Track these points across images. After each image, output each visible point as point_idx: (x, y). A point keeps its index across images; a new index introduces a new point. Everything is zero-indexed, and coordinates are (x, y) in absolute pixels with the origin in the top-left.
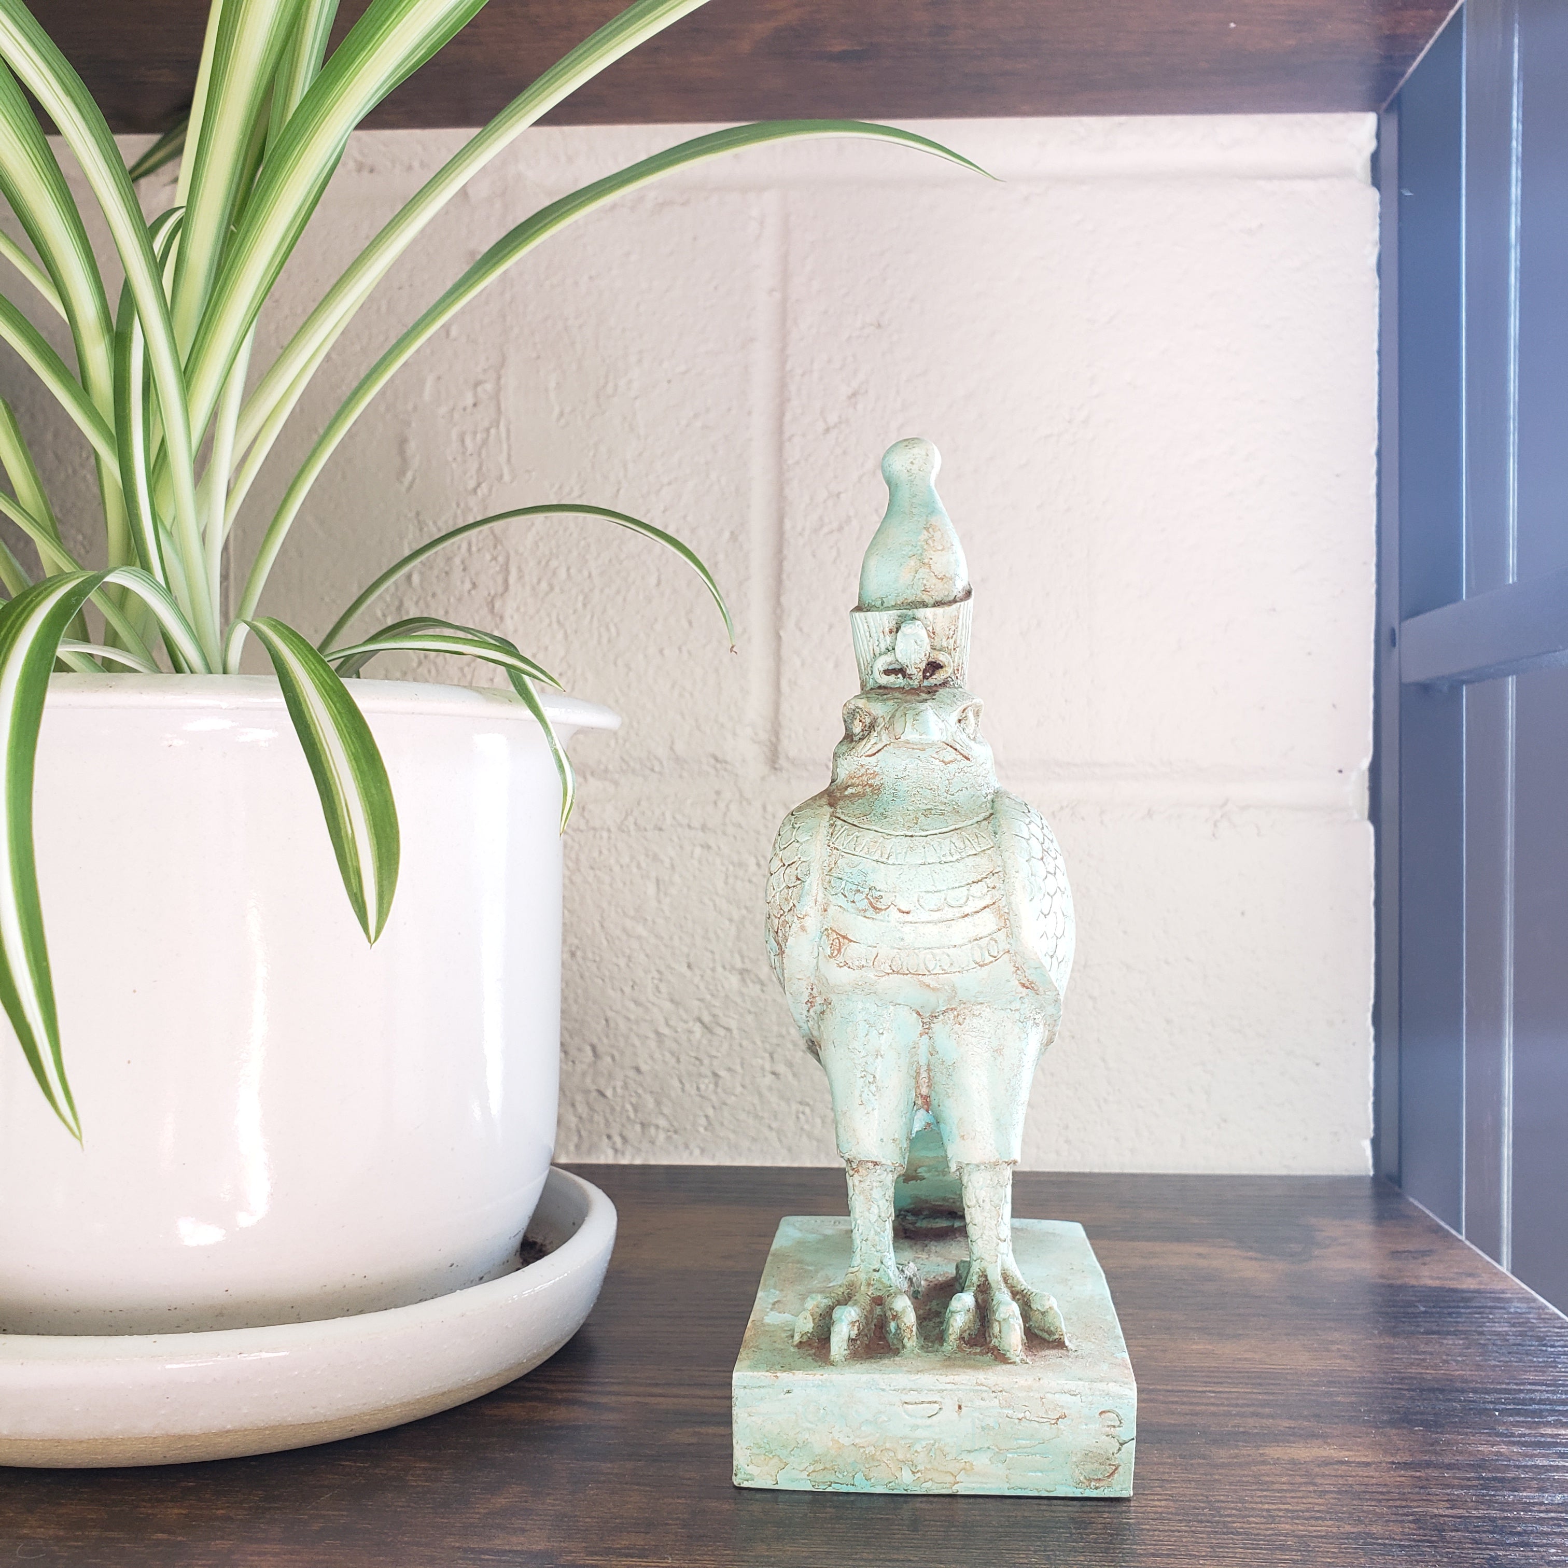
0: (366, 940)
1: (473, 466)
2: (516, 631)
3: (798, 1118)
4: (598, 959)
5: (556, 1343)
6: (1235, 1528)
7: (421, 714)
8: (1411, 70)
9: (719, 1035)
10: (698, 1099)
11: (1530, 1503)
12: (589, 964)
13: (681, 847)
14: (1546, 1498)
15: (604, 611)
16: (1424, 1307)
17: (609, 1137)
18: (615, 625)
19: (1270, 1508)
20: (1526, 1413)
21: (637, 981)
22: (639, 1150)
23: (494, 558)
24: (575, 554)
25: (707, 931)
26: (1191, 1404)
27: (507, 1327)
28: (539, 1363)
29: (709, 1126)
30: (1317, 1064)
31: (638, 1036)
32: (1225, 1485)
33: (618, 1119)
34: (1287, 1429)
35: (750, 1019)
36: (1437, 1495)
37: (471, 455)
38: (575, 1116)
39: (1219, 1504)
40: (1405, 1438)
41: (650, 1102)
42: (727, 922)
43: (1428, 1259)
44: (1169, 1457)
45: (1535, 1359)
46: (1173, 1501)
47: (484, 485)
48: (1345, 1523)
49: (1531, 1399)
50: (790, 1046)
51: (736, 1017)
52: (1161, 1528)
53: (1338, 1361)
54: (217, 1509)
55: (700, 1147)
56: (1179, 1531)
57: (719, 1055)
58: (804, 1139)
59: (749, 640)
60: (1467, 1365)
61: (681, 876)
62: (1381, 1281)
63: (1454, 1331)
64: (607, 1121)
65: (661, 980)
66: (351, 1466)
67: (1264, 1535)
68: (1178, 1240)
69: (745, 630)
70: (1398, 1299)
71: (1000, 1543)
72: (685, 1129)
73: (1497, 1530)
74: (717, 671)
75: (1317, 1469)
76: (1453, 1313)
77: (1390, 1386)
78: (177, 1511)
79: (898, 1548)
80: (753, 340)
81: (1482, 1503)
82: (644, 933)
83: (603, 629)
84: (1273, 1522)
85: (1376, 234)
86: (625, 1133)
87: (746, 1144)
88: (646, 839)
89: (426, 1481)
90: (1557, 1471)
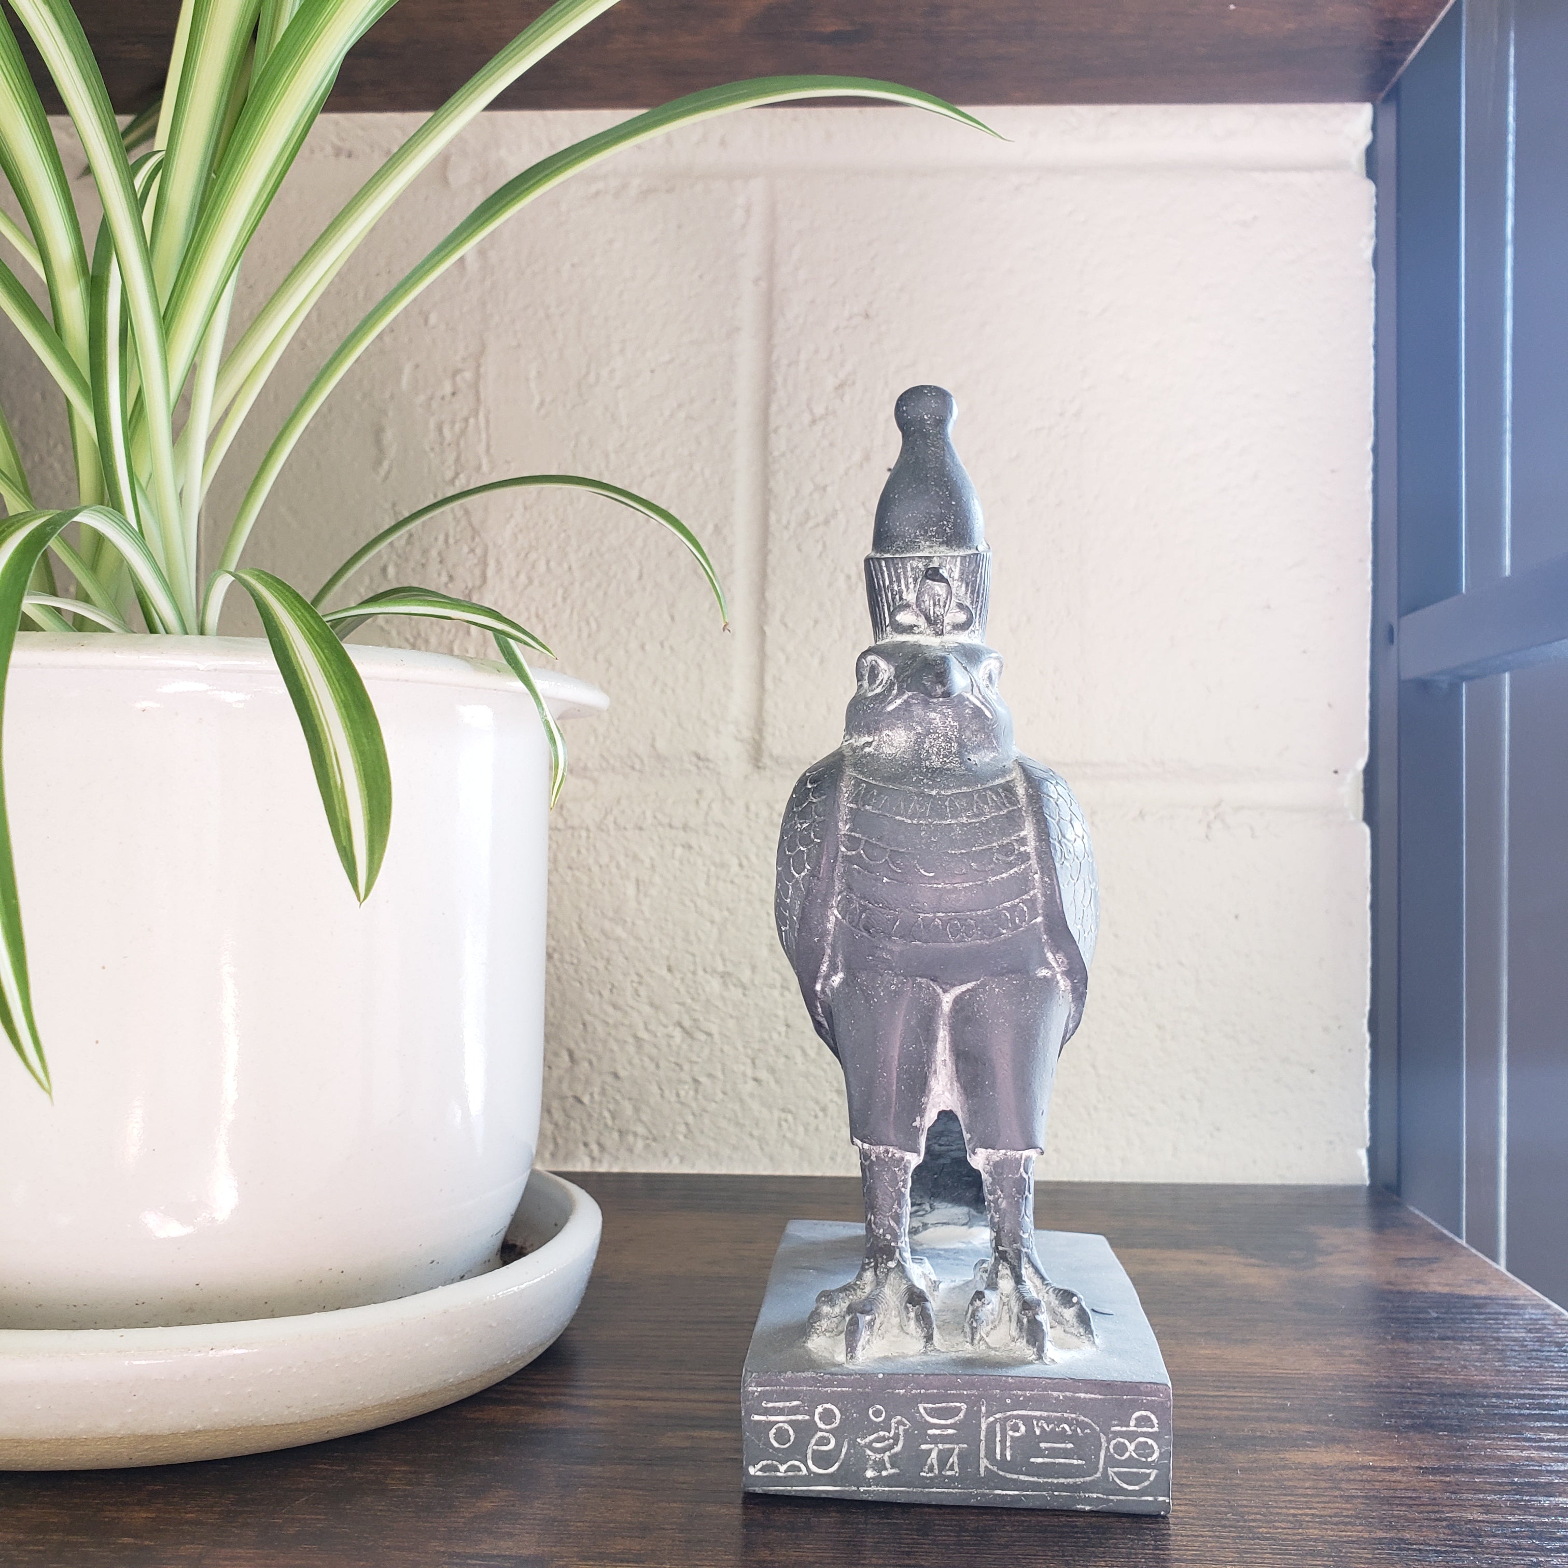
0: (355, 898)
1: (451, 457)
3: (780, 1125)
4: (575, 961)
5: (539, 1346)
6: (1261, 1533)
7: (406, 681)
8: (1411, 57)
9: (700, 1040)
10: (678, 1106)
12: (566, 966)
13: (662, 847)
15: (585, 604)
16: (1436, 1313)
17: (586, 1145)
18: (596, 620)
19: (1296, 1513)
20: (1555, 1418)
21: (616, 984)
22: (617, 1158)
23: (472, 551)
24: (555, 546)
25: (687, 933)
26: (1204, 1408)
27: (491, 1326)
28: (522, 1365)
29: (689, 1134)
30: (1313, 1071)
31: (616, 1040)
32: (1247, 1490)
33: (595, 1127)
34: (1306, 1434)
35: (731, 1023)
36: (1470, 1500)
37: (449, 445)
38: (551, 1123)
39: (1241, 1509)
40: (1431, 1443)
41: (628, 1109)
42: (708, 924)
43: (1435, 1266)
44: (1186, 1461)
45: (1556, 1365)
46: (1192, 1505)
47: (462, 476)
48: (1375, 1528)
49: (1557, 1404)
50: (772, 1052)
51: (717, 1021)
52: (1184, 1533)
53: (1352, 1366)
54: (186, 1513)
55: (678, 1155)
56: (1203, 1536)
57: (700, 1060)
58: (787, 1147)
60: (1487, 1370)
61: (661, 877)
62: (1388, 1287)
63: (1470, 1337)
64: (583, 1127)
65: (640, 983)
66: (327, 1470)
67: (1293, 1541)
68: (1178, 1247)
70: (1407, 1304)
71: (1016, 1548)
72: (664, 1137)
73: (1536, 1535)
74: (699, 666)
75: (1341, 1474)
76: (1467, 1319)
77: (1410, 1391)
78: (144, 1515)
79: (908, 1553)
80: (738, 329)
81: (1517, 1508)
82: (624, 935)
83: (583, 624)
84: (1301, 1527)
85: (1371, 227)
86: (603, 1140)
87: (726, 1152)
88: (626, 838)
89: (407, 1485)
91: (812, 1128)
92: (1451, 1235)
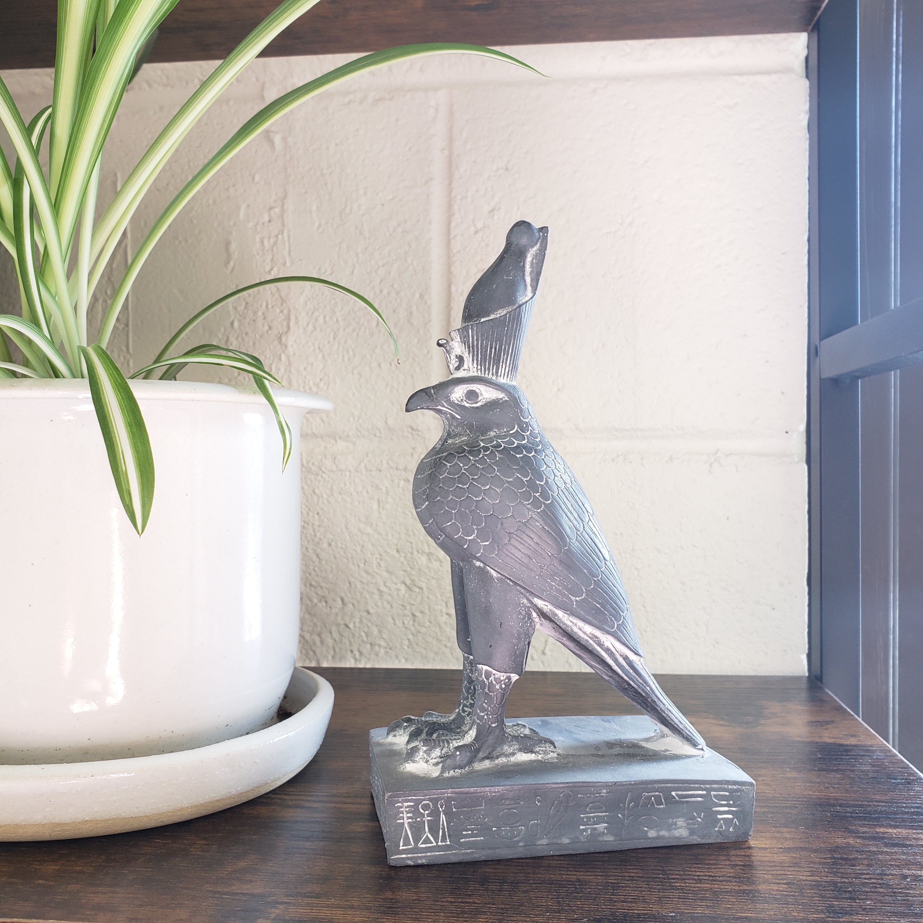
0: (136, 533)
1: (269, 258)
4: (344, 547)
6: (676, 886)
7: (198, 401)
8: (824, 5)
9: (415, 592)
10: (403, 629)
11: (860, 873)
13: (392, 481)
14: (871, 870)
15: (346, 341)
17: (352, 651)
18: (353, 350)
19: (700, 874)
20: (871, 819)
21: (367, 560)
22: (369, 659)
23: (282, 312)
24: (328, 308)
25: (408, 531)
27: (256, 762)
29: (410, 645)
30: (774, 609)
31: (368, 592)
32: (676, 861)
33: (357, 641)
35: (433, 582)
36: (804, 868)
37: (268, 251)
38: (332, 639)
39: (669, 872)
40: (792, 834)
41: (375, 631)
43: (829, 726)
45: (882, 787)
46: (641, 869)
47: (275, 269)
48: (744, 884)
49: (875, 811)
51: (425, 581)
53: (761, 787)
54: (76, 866)
55: (404, 658)
56: (641, 888)
57: (415, 603)
59: (431, 357)
60: (840, 790)
61: (392, 497)
63: (836, 769)
64: (350, 641)
65: (381, 559)
66: (159, 842)
67: (693, 891)
69: (428, 352)
71: (532, 893)
72: (396, 647)
73: (837, 889)
74: (412, 376)
75: (734, 852)
76: (838, 758)
77: (790, 802)
78: (54, 868)
79: (470, 895)
80: (431, 179)
81: (830, 873)
82: (371, 532)
83: (345, 353)
84: (700, 883)
85: (807, 107)
86: (361, 649)
87: (432, 656)
88: (372, 476)
89: (201, 852)
90: (881, 854)
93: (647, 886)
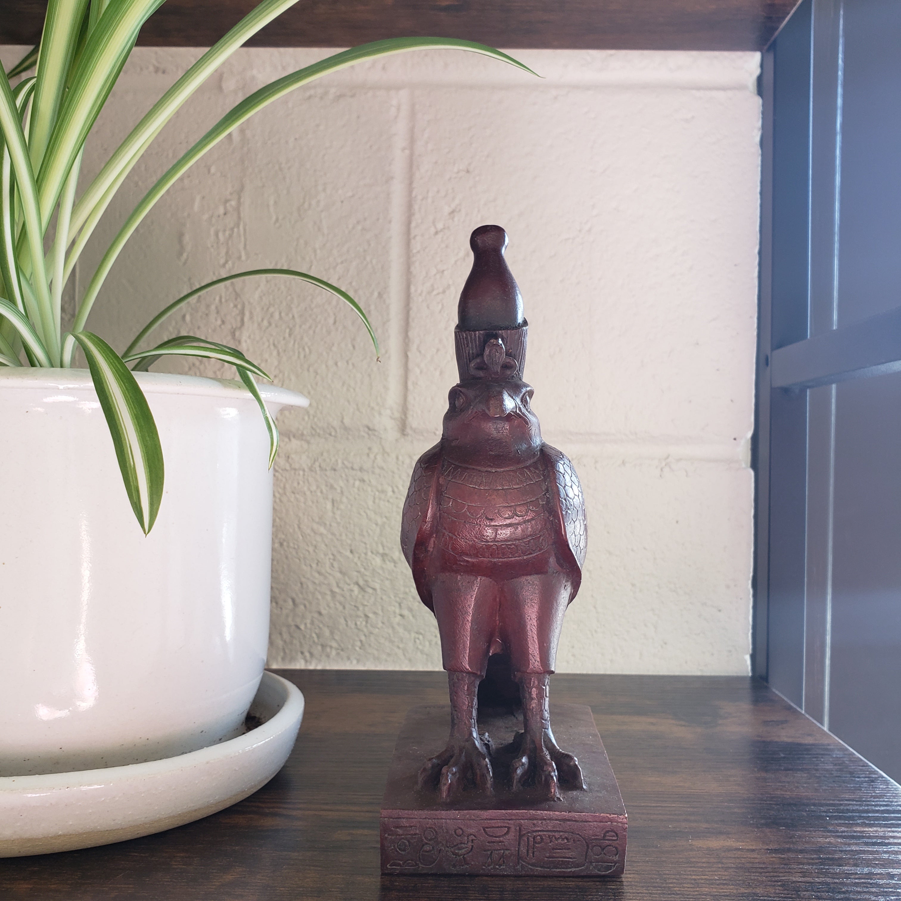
0: (143, 532)
1: (223, 251)
2: (248, 350)
3: (415, 642)
4: (296, 547)
5: (266, 778)
6: (675, 891)
7: (183, 394)
8: (782, 26)
9: (368, 593)
10: (356, 630)
11: (849, 873)
12: (291, 550)
13: (347, 481)
14: (859, 870)
15: (302, 338)
16: (784, 754)
17: (302, 653)
18: (309, 347)
19: (696, 878)
20: (846, 818)
21: (320, 560)
22: (320, 661)
23: (236, 306)
24: (284, 304)
25: (362, 531)
26: (648, 814)
27: (235, 770)
28: (255, 790)
29: (362, 646)
30: (720, 611)
31: (320, 592)
32: (669, 864)
33: (307, 643)
34: (705, 829)
35: (387, 583)
36: (795, 869)
37: (222, 244)
38: (282, 640)
39: (665, 876)
40: (775, 834)
41: (327, 632)
42: (374, 526)
43: (785, 725)
45: (849, 785)
46: (637, 874)
47: (230, 262)
48: (740, 887)
49: (847, 809)
50: (411, 600)
51: (379, 581)
52: (631, 891)
53: (734, 787)
54: (51, 885)
55: (356, 659)
56: (642, 893)
57: (368, 604)
58: (419, 654)
59: (389, 356)
60: (810, 789)
61: (347, 498)
62: (757, 738)
63: (801, 768)
64: (300, 643)
65: (334, 560)
66: (137, 856)
67: (693, 895)
68: (640, 714)
69: (386, 352)
70: (768, 749)
72: (348, 648)
73: (831, 890)
74: (369, 376)
75: (723, 854)
76: (800, 758)
77: (765, 803)
78: (26, 886)
80: (392, 178)
81: (821, 874)
82: (325, 532)
83: (301, 350)
84: (698, 887)
85: (759, 124)
86: (312, 650)
87: (384, 657)
88: (326, 476)
89: (183, 865)
90: (864, 854)
91: (433, 643)
92: (795, 706)
93: (647, 891)
